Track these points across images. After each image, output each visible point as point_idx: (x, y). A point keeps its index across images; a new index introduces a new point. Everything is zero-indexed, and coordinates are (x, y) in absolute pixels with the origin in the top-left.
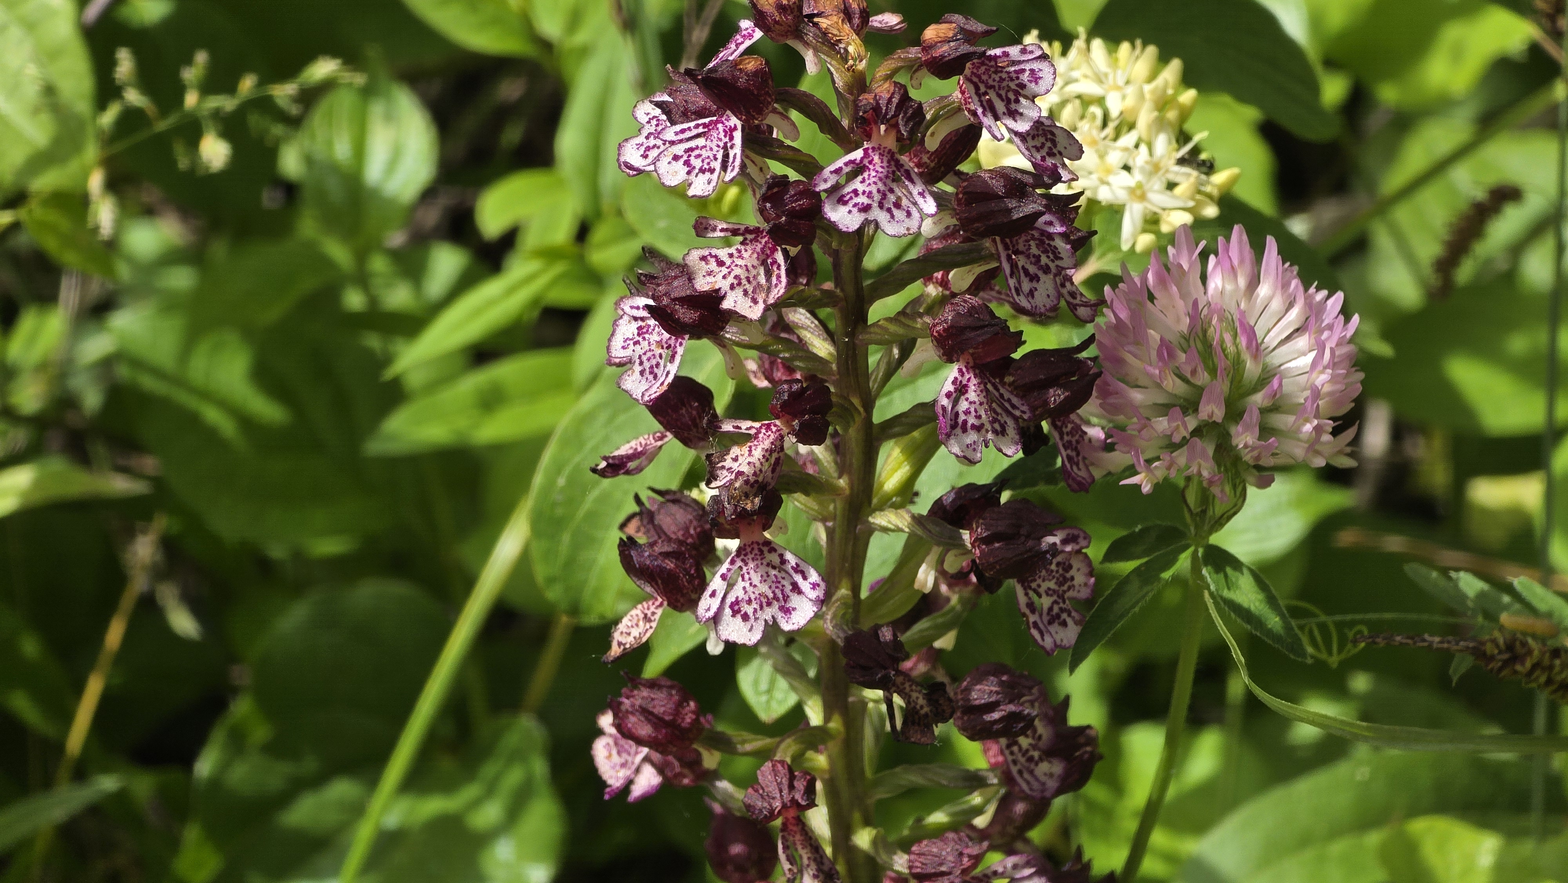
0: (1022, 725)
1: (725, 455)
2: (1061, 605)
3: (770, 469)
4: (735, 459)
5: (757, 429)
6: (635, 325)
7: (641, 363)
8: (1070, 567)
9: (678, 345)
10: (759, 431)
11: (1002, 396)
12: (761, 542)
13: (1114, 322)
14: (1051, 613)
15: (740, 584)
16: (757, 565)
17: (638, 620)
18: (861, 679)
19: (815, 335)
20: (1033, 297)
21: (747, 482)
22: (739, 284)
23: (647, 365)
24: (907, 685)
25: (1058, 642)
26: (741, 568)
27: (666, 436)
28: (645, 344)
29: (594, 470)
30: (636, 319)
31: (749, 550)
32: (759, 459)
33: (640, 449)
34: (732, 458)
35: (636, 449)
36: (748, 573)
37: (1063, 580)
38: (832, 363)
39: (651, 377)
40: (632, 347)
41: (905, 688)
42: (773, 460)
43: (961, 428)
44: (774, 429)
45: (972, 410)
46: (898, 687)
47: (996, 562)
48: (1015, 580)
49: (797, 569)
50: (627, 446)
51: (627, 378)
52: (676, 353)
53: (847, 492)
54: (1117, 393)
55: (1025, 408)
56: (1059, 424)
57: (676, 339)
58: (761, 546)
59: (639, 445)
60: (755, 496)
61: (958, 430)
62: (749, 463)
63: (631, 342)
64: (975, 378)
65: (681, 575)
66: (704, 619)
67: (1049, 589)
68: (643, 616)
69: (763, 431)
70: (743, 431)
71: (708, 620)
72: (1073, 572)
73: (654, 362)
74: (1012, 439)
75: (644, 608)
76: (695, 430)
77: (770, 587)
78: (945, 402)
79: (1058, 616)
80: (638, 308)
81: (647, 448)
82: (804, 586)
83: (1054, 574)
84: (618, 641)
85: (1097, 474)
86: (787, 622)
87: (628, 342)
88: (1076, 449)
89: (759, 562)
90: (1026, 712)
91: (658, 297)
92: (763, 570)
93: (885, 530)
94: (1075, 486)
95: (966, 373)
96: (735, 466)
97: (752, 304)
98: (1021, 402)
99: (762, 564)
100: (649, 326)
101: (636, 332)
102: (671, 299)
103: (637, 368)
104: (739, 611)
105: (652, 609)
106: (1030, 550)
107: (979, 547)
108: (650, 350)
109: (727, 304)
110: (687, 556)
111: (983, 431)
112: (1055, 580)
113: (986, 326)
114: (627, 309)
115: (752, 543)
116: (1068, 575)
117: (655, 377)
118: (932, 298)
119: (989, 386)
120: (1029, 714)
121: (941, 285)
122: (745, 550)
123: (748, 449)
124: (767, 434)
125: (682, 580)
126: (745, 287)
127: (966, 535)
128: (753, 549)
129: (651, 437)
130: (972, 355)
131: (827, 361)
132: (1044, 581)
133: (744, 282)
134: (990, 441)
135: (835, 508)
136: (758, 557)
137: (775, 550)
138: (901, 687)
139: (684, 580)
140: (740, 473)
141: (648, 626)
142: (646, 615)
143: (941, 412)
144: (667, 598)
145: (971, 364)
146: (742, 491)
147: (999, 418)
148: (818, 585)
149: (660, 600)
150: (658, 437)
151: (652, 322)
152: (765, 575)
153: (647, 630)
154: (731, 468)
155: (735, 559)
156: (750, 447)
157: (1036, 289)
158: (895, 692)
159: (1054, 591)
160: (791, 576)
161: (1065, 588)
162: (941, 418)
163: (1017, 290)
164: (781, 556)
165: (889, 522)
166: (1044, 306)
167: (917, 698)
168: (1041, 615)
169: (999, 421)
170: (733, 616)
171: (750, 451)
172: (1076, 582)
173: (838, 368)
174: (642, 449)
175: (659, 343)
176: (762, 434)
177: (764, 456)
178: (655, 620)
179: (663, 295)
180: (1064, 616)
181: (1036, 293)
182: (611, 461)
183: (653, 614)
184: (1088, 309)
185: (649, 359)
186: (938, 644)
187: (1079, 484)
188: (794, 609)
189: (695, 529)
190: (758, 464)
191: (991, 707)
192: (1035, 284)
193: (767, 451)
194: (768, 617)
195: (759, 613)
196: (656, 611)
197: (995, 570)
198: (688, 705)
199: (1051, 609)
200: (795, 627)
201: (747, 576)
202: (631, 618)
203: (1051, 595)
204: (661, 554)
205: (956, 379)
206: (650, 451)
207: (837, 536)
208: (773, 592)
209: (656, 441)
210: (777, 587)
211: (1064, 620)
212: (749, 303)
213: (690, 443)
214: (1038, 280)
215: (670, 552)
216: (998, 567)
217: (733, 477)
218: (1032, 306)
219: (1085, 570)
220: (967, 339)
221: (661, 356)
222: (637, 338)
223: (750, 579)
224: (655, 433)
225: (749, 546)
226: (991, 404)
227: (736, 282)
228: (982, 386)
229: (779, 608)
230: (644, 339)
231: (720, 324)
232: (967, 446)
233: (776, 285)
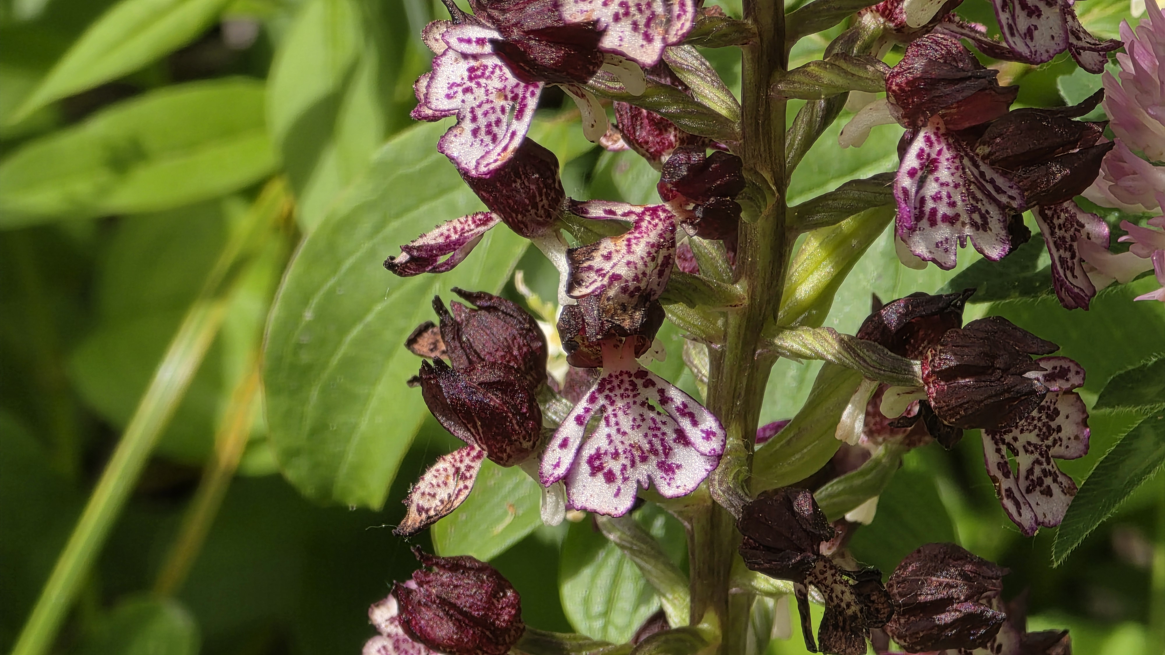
0: (983, 631)
1: (593, 251)
2: (1045, 465)
3: (656, 271)
4: (608, 257)
5: (638, 215)
6: (463, 66)
7: (474, 119)
8: (1057, 413)
9: (528, 95)
10: (641, 217)
11: (982, 174)
12: (633, 372)
13: (1133, 72)
14: (1031, 477)
15: (603, 430)
16: (628, 403)
17: (447, 477)
18: (767, 565)
19: (707, 82)
20: (1032, 39)
21: (624, 290)
22: (627, 14)
23: (482, 122)
24: (829, 573)
25: (1040, 518)
26: (603, 409)
27: (491, 219)
28: (480, 93)
29: (391, 265)
30: (465, 56)
31: (616, 382)
32: (642, 258)
33: (454, 237)
34: (603, 256)
35: (448, 237)
36: (615, 415)
37: (1046, 432)
38: (734, 123)
39: (487, 139)
40: (460, 96)
41: (826, 579)
42: (660, 261)
43: (929, 219)
44: (662, 215)
45: (944, 194)
46: (816, 577)
47: (961, 406)
48: (983, 430)
49: (684, 411)
50: (436, 232)
51: (453, 138)
52: (525, 106)
53: (746, 302)
54: (1135, 173)
55: (1013, 192)
56: (1049, 213)
57: (526, 87)
58: (633, 378)
59: (452, 230)
60: (636, 308)
61: (924, 223)
62: (628, 263)
63: (460, 89)
64: (948, 149)
65: (510, 415)
66: (552, 479)
67: (1029, 443)
68: (453, 470)
69: (647, 218)
70: (619, 218)
71: (557, 480)
72: (1060, 420)
73: (493, 118)
74: (997, 235)
75: (455, 461)
76: (533, 212)
77: (646, 435)
78: (906, 182)
79: (1040, 481)
80: (469, 41)
81: (466, 235)
82: (694, 434)
83: (1035, 422)
84: (418, 505)
85: (1099, 283)
86: (669, 484)
87: (455, 89)
88: (1071, 249)
89: (630, 400)
90: (990, 614)
91: (505, 28)
92: (635, 411)
93: (797, 356)
94: (1069, 300)
95: (936, 144)
96: (607, 266)
97: (644, 43)
98: (1008, 184)
99: (635, 403)
100: (485, 67)
101: (466, 74)
102: (524, 32)
103: (468, 126)
104: (600, 468)
105: (467, 461)
106: (1008, 391)
107: (934, 383)
108: (488, 101)
109: (609, 42)
110: (517, 387)
111: (958, 224)
112: (1036, 431)
113: (969, 78)
114: (453, 41)
115: (621, 373)
116: (1053, 425)
117: (494, 139)
118: (870, 33)
119: (966, 161)
120: (994, 617)
121: (883, 15)
122: (610, 382)
123: (625, 243)
124: (654, 222)
125: (511, 422)
126: (635, 18)
127: (917, 366)
128: (622, 381)
129: (470, 219)
130: (943, 116)
131: (726, 119)
132: (1022, 431)
133: (633, 10)
134: (968, 238)
135: (726, 324)
136: (629, 393)
137: (653, 384)
138: (821, 577)
139: (514, 422)
140: (615, 277)
141: (461, 485)
142: (457, 470)
143: (902, 197)
144: (488, 446)
145: (942, 131)
146: (618, 303)
147: (979, 205)
148: (714, 434)
149: (478, 449)
150: (480, 220)
151: (495, 61)
152: (639, 418)
153: (460, 490)
154: (601, 270)
155: (597, 395)
156: (629, 240)
157: (1036, 28)
158: (811, 583)
159: (1035, 446)
160: (675, 420)
161: (1049, 442)
162: (903, 205)
163: (1010, 27)
164: (662, 392)
165: (805, 345)
166: (1047, 51)
167: (843, 593)
168: (1017, 479)
169: (979, 210)
170: (593, 474)
171: (629, 245)
172: (1063, 434)
173: (743, 129)
174: (457, 236)
175: (502, 92)
176: (646, 222)
177: (649, 253)
178: (471, 476)
179: (513, 25)
180: (1048, 481)
181: (1036, 33)
182: (415, 253)
183: (469, 468)
184: (1096, 53)
185: (485, 114)
186: (850, 516)
187: (1076, 297)
188: (679, 467)
189: (520, 348)
190: (640, 265)
191: (942, 605)
192: (1034, 21)
193: (653, 246)
194: (644, 479)
195: (629, 471)
196: (473, 464)
197: (958, 417)
198: (505, 595)
199: (1030, 471)
200: (681, 491)
201: (613, 420)
202: (436, 474)
203: (1032, 452)
204: (480, 384)
205: (922, 150)
206: (468, 240)
207: (727, 362)
208: (650, 442)
209: (478, 226)
210: (655, 436)
211: (1049, 487)
212: (639, 40)
213: (525, 230)
214: (1039, 16)
215: (494, 383)
216: (962, 413)
217: (606, 281)
218: (1031, 52)
219: (1077, 417)
220: (941, 96)
221: (503, 110)
222: (468, 84)
223: (617, 424)
224: (477, 214)
225: (617, 377)
226: (969, 186)
227: (622, 11)
228: (957, 161)
229: (658, 465)
230: (479, 84)
231: (591, 67)
232: (937, 244)
233: (679, 16)
